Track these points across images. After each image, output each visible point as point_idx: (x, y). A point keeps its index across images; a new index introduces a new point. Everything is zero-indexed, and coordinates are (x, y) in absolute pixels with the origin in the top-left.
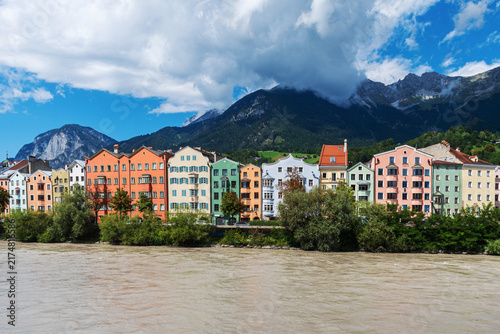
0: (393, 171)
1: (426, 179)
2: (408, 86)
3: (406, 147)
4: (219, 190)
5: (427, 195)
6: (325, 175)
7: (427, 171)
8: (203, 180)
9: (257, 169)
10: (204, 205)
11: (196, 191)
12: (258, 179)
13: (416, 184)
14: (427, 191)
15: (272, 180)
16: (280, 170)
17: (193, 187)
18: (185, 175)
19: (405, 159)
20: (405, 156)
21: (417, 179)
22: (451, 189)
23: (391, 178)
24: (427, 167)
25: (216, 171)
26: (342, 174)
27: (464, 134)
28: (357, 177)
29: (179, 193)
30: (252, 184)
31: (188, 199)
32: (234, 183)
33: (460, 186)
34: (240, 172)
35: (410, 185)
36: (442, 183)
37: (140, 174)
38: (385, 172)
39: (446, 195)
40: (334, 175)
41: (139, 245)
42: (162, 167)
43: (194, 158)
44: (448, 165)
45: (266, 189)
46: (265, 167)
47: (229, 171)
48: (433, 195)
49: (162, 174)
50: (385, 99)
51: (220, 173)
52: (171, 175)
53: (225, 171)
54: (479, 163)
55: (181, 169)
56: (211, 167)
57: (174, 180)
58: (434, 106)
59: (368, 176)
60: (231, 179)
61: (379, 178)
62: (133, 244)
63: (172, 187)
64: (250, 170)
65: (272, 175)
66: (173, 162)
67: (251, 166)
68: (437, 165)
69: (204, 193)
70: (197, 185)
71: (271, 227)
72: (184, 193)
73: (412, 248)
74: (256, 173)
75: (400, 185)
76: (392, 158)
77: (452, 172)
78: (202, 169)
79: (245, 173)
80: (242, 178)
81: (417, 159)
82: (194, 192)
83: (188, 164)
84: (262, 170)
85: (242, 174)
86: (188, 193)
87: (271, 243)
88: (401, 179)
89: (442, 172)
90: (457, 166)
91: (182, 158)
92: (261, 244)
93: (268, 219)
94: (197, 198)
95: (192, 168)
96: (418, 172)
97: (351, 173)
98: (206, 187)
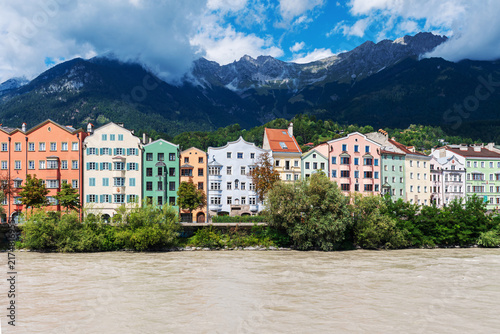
0: (346, 161)
1: (376, 169)
2: (244, 68)
3: (357, 135)
4: (155, 179)
5: (377, 186)
6: (277, 163)
7: (376, 160)
8: (132, 166)
9: (202, 154)
10: (132, 198)
11: (123, 179)
12: (203, 166)
13: (368, 175)
14: (377, 182)
15: (220, 167)
16: (229, 155)
17: (118, 174)
18: (108, 159)
19: (356, 147)
20: (357, 144)
21: (368, 169)
22: (397, 180)
23: (345, 168)
24: (376, 156)
25: (150, 155)
26: (296, 162)
27: (310, 123)
28: (311, 166)
29: (99, 182)
30: (195, 172)
31: (112, 190)
32: (172, 170)
33: (404, 177)
34: (180, 157)
35: (361, 175)
36: (389, 173)
37: (43, 156)
38: (338, 160)
39: (393, 186)
40: (288, 163)
41: (85, 251)
42: (76, 147)
43: (121, 138)
44: (394, 155)
45: (213, 178)
46: (211, 151)
47: (166, 156)
48: (383, 187)
49: (77, 157)
50: (220, 80)
51: (155, 156)
52: (88, 159)
53: (161, 155)
54: (417, 153)
55: (103, 151)
56: (143, 150)
57: (92, 166)
58: (270, 91)
59: (323, 164)
60: (169, 165)
61: (333, 167)
62: (77, 251)
63: (88, 174)
64: (193, 155)
65: (220, 161)
66: (90, 142)
67: (194, 150)
68: (384, 154)
69: (132, 181)
70: (124, 172)
71: (252, 224)
72: (106, 182)
73: (412, 243)
74: (201, 159)
75: (352, 174)
76: (344, 146)
77: (397, 162)
78: (131, 151)
79: (187, 159)
80: (183, 164)
81: (367, 148)
82: (120, 181)
83: (113, 145)
84: (207, 155)
85: (182, 160)
86: (112, 182)
87: (253, 244)
88: (353, 168)
89: (389, 162)
90: (401, 157)
91: (104, 137)
92: (242, 245)
93: (215, 214)
94: (124, 188)
95: (118, 151)
96: (369, 162)
97: (305, 161)
98: (136, 175)
